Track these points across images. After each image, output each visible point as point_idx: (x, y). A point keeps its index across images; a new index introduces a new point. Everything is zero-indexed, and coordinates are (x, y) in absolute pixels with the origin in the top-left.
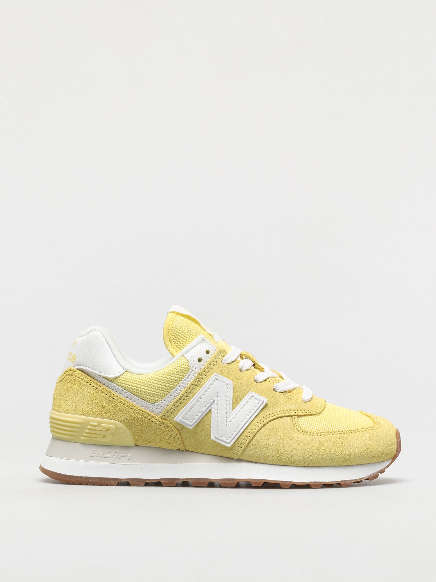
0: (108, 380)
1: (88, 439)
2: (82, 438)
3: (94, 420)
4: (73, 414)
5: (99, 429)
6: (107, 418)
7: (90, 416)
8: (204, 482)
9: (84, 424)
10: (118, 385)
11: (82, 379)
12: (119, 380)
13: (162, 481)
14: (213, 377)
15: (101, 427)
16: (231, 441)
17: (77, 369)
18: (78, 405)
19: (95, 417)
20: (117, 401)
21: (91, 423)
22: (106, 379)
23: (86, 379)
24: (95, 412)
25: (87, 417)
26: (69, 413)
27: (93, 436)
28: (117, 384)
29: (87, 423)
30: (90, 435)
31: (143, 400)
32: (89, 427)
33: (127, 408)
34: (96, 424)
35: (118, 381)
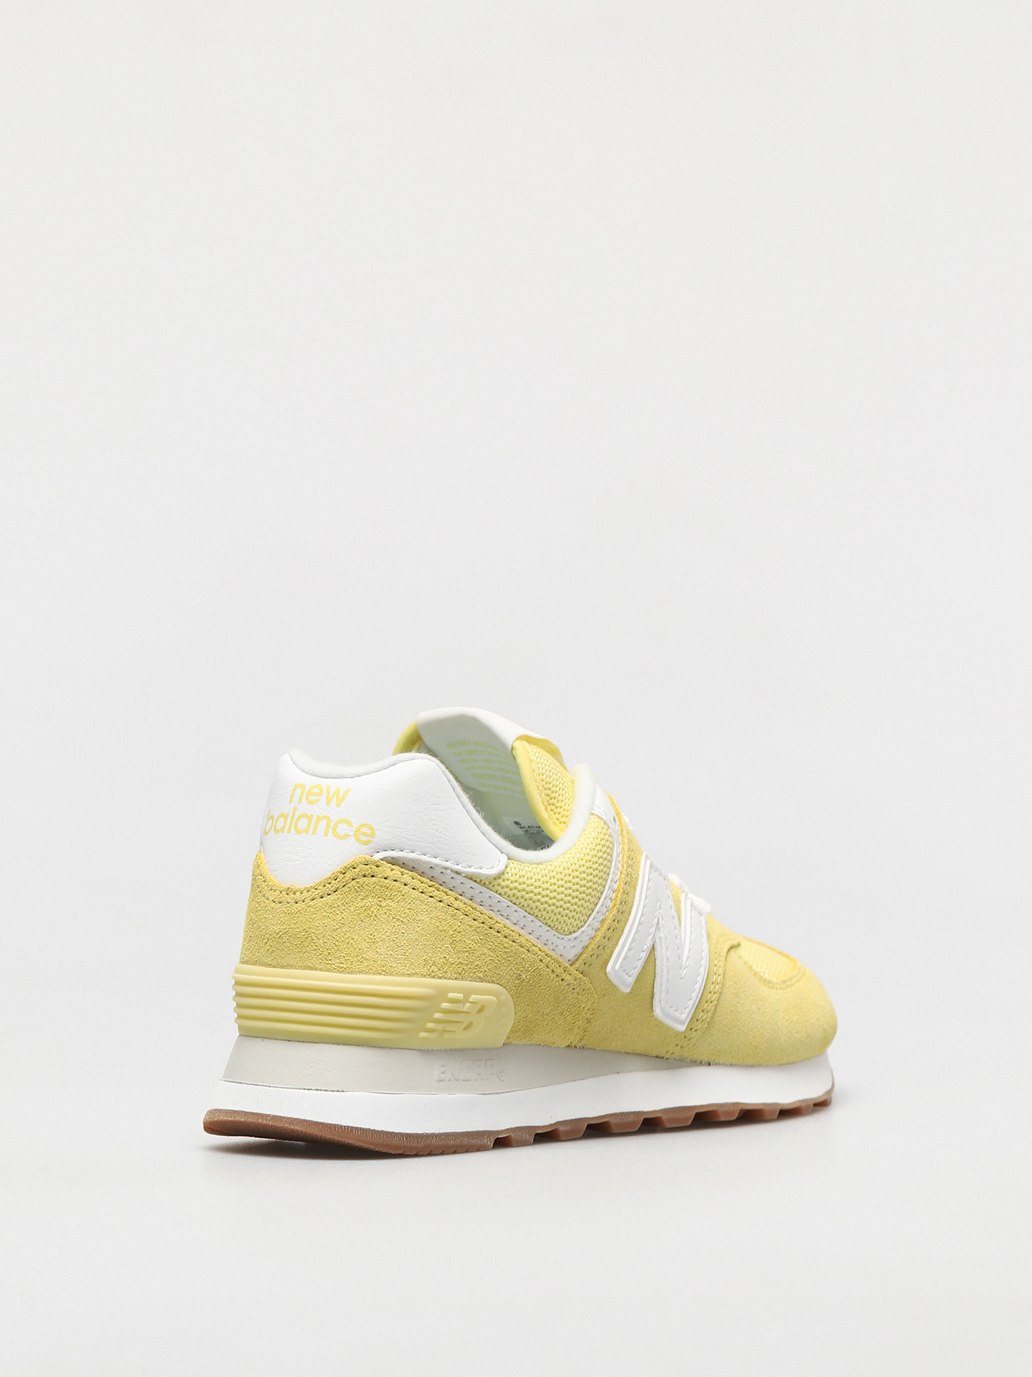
0: (475, 881)
1: (435, 1035)
2: (423, 1035)
3: (455, 987)
4: (403, 975)
5: (464, 1010)
6: (481, 980)
7: (446, 978)
8: (636, 1119)
9: (432, 1000)
10: (500, 894)
11: (405, 885)
12: (503, 880)
13: (562, 1128)
14: (646, 861)
15: (470, 1002)
16: (688, 1015)
17: (381, 860)
18: (410, 951)
19: (456, 979)
20: (499, 935)
21: (450, 995)
22: (471, 879)
23: (416, 883)
24: (454, 966)
25: (440, 980)
26: (391, 974)
27: (448, 1027)
28: (496, 892)
29: (441, 994)
30: (440, 1027)
31: (549, 929)
32: (445, 1005)
33: (521, 949)
34: (460, 996)
35: (504, 884)
